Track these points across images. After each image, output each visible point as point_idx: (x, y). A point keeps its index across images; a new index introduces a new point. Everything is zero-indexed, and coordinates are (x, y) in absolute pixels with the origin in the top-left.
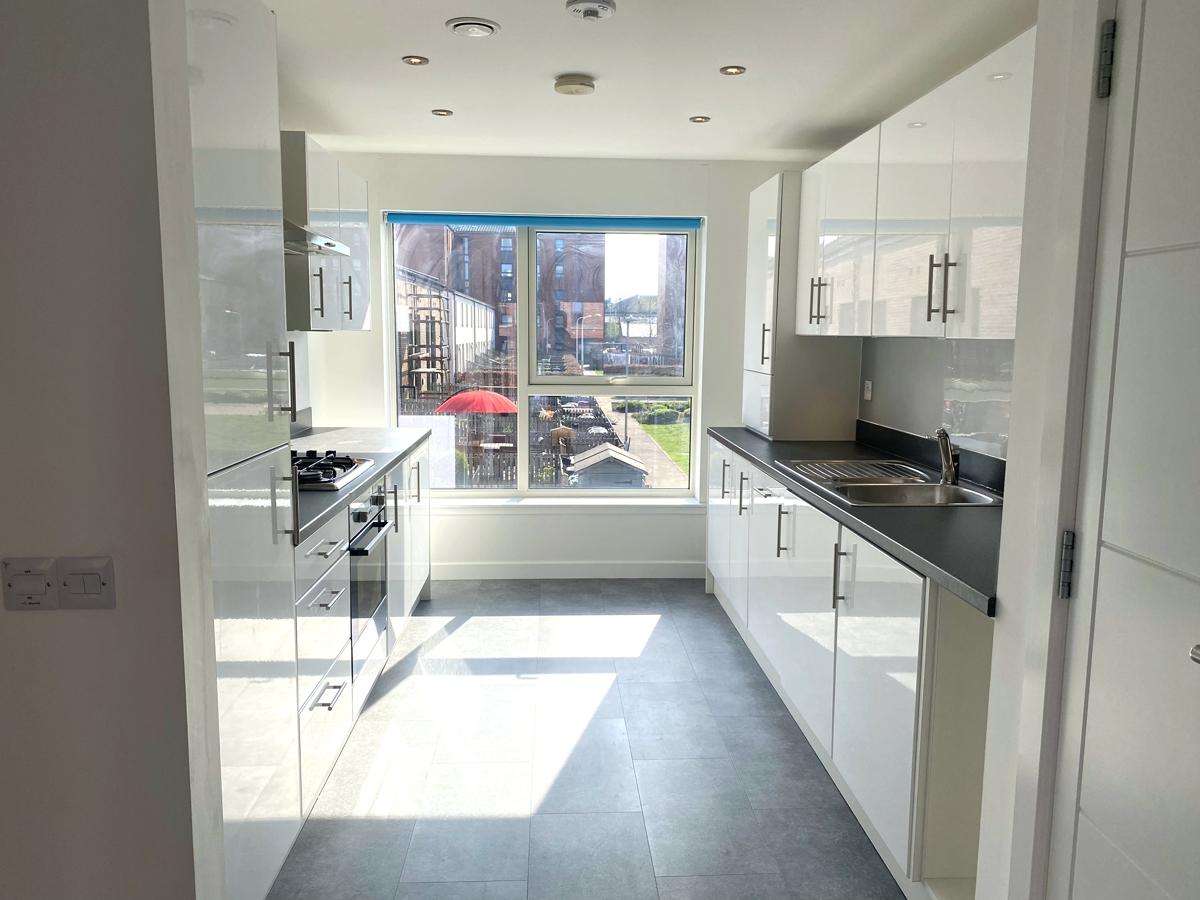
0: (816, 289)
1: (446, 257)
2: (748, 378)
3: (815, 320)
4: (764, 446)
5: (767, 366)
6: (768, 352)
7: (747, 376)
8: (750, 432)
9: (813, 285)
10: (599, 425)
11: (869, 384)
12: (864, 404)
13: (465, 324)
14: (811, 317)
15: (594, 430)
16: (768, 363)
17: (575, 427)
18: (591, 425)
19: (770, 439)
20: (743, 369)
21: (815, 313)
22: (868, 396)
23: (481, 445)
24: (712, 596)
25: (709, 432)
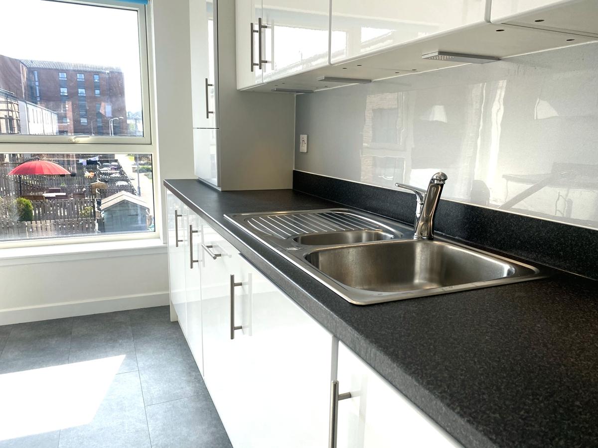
0: (256, 35)
1: (23, 82)
2: (197, 135)
3: (256, 68)
4: (214, 196)
5: (212, 121)
6: (212, 107)
7: (196, 133)
8: (201, 182)
9: (253, 31)
10: (123, 180)
11: (304, 137)
12: (299, 155)
13: (36, 122)
14: (253, 64)
15: (119, 183)
16: (213, 117)
17: (106, 182)
18: (118, 181)
19: (220, 189)
20: (192, 128)
21: (257, 61)
22: (304, 148)
23: (44, 195)
24: (176, 324)
25: (165, 184)
